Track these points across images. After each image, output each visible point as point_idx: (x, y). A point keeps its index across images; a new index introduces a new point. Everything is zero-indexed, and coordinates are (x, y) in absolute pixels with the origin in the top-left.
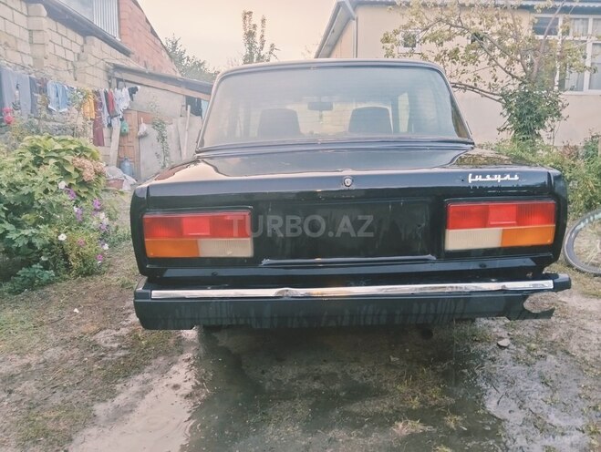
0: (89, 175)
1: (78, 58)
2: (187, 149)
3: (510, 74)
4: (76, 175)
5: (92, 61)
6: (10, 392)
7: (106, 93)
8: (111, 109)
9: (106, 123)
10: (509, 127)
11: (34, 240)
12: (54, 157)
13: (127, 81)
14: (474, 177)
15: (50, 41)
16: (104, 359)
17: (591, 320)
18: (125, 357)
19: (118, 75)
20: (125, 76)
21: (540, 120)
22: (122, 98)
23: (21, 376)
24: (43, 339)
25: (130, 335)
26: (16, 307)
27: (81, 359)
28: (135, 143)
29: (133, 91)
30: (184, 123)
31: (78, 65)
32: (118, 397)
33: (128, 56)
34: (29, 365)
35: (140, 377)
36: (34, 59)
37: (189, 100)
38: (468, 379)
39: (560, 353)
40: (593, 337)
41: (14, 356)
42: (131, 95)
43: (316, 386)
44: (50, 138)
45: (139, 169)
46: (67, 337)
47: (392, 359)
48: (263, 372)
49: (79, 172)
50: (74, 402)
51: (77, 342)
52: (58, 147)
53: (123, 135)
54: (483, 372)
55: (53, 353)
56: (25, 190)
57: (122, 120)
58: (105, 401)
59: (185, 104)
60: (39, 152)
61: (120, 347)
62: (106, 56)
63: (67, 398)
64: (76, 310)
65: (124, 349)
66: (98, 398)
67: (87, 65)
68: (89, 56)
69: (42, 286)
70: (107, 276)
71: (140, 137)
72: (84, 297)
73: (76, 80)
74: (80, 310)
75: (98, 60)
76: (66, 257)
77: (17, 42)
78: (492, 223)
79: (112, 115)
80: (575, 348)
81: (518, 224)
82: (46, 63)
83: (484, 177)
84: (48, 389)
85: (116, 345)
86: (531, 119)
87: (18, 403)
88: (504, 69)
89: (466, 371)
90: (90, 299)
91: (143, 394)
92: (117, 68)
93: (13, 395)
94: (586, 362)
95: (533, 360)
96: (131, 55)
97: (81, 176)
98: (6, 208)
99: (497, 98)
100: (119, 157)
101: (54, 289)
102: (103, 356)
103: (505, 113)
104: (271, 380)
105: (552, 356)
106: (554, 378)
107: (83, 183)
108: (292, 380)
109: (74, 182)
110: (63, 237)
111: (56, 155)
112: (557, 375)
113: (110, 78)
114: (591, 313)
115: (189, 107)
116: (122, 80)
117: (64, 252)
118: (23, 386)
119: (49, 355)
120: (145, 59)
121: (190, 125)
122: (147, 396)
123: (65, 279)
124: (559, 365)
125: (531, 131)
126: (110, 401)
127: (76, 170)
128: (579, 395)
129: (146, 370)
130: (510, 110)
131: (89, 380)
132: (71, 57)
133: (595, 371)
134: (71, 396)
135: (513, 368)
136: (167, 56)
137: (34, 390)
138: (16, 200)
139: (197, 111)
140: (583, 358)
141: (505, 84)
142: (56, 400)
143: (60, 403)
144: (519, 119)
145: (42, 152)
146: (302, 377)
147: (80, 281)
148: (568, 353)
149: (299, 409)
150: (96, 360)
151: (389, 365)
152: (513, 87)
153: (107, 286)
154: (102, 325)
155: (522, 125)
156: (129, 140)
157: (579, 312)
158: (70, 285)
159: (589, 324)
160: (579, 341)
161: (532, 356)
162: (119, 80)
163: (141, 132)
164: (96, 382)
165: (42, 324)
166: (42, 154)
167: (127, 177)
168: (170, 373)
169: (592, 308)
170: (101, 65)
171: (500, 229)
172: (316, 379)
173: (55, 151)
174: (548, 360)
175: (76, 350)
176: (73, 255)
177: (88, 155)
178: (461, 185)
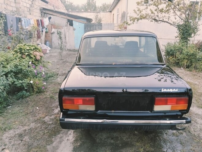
0: (38, 57)
1: (31, 6)
2: (68, 37)
3: (181, 18)
4: (34, 58)
5: (35, 7)
6: (22, 140)
7: (41, 20)
8: (43, 25)
9: (41, 30)
10: (179, 36)
11: (23, 84)
12: (27, 52)
13: (47, 13)
14: (164, 90)
15: (22, 1)
16: (48, 128)
17: (199, 118)
18: (54, 128)
19: (44, 11)
20: (47, 12)
21: (190, 35)
22: (46, 22)
23: (24, 134)
24: (29, 120)
25: (55, 118)
26: (19, 106)
27: (41, 128)
28: (50, 35)
29: (50, 18)
30: (67, 29)
31: (31, 9)
32: (53, 143)
33: (47, 3)
34: (26, 130)
35: (59, 136)
36: (16, 8)
37: (69, 21)
38: (158, 141)
39: (187, 132)
40: (198, 126)
41: (21, 127)
42: (49, 20)
43: (112, 141)
44: (25, 45)
45: (52, 44)
46: (36, 118)
47: (135, 132)
48: (96, 135)
49: (35, 57)
50: (41, 145)
51: (39, 121)
52: (28, 48)
53: (46, 32)
54: (163, 139)
55: (33, 125)
56: (20, 67)
57: (46, 29)
58: (50, 145)
59: (67, 22)
60: (22, 50)
61: (52, 123)
62: (40, 5)
63: (39, 144)
64: (37, 108)
65: (54, 124)
66: (48, 143)
67: (34, 9)
68: (35, 5)
69: (26, 97)
70: (45, 93)
71: (52, 33)
72: (39, 102)
73: (30, 14)
74: (39, 108)
75: (37, 6)
76: (33, 87)
77: (10, 3)
78: (168, 104)
79: (43, 27)
80: (192, 130)
81: (176, 104)
82: (20, 10)
83: (167, 90)
84: (33, 140)
85: (51, 123)
86: (187, 35)
87: (25, 145)
88: (179, 17)
89: (158, 138)
90: (41, 103)
91: (60, 142)
92: (44, 9)
93: (23, 142)
94: (195, 136)
95: (179, 134)
96: (49, 3)
97: (36, 58)
98: (14, 74)
99: (176, 26)
100: (45, 40)
101: (30, 99)
102: (47, 127)
103: (178, 32)
104: (98, 138)
105: (185, 133)
106: (184, 142)
107: (36, 60)
108: (105, 139)
109: (34, 60)
110: (32, 82)
111: (27, 51)
112: (185, 141)
113: (41, 12)
114: (199, 115)
115: (69, 23)
116: (46, 13)
117: (32, 86)
118: (25, 138)
119: (31, 126)
120: (53, 4)
121: (69, 29)
122: (62, 143)
123: (33, 95)
124: (187, 137)
125: (187, 39)
126: (51, 145)
127: (34, 56)
128: (192, 149)
129: (61, 133)
130: (180, 31)
131: (44, 136)
132: (28, 6)
133: (197, 140)
134: (39, 143)
135: (172, 137)
136: (61, 2)
137: (28, 140)
138: (17, 70)
139: (71, 24)
140: (194, 135)
141: (179, 22)
142: (35, 144)
143: (37, 145)
144: (183, 34)
145: (23, 50)
146: (108, 138)
147: (37, 95)
148: (190, 132)
149: (107, 150)
150: (46, 128)
151: (135, 135)
152: (182, 23)
153: (46, 98)
154: (46, 114)
155: (184, 36)
156: (48, 34)
157: (195, 115)
158: (34, 97)
159: (198, 120)
160: (194, 127)
161: (179, 133)
162: (45, 13)
163: (52, 32)
164: (46, 137)
165: (28, 114)
166: (23, 51)
167: (48, 47)
168: (68, 134)
169: (200, 113)
170: (39, 8)
171: (171, 106)
172: (112, 139)
173: (27, 50)
174: (184, 135)
175: (39, 125)
176: (35, 87)
177: (38, 51)
178: (160, 92)
